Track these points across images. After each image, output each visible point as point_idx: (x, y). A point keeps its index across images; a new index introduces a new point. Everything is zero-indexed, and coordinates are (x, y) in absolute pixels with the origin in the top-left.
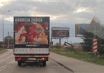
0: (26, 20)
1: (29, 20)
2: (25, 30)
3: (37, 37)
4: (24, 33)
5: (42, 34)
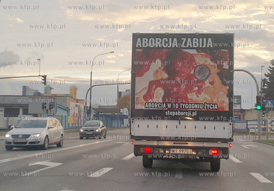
0: (166, 42)
1: (175, 44)
2: (163, 70)
3: (197, 88)
4: (160, 77)
5: (211, 81)
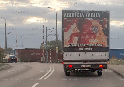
0: (78, 15)
1: (83, 16)
2: (77, 28)
4: (76, 32)
5: (100, 33)
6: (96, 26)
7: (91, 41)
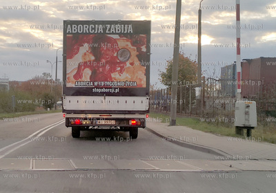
0: (92, 29)
1: (101, 30)
2: (90, 53)
3: (119, 69)
4: (88, 59)
5: (131, 62)
6: (125, 50)
7: (115, 75)
